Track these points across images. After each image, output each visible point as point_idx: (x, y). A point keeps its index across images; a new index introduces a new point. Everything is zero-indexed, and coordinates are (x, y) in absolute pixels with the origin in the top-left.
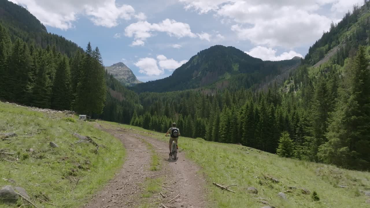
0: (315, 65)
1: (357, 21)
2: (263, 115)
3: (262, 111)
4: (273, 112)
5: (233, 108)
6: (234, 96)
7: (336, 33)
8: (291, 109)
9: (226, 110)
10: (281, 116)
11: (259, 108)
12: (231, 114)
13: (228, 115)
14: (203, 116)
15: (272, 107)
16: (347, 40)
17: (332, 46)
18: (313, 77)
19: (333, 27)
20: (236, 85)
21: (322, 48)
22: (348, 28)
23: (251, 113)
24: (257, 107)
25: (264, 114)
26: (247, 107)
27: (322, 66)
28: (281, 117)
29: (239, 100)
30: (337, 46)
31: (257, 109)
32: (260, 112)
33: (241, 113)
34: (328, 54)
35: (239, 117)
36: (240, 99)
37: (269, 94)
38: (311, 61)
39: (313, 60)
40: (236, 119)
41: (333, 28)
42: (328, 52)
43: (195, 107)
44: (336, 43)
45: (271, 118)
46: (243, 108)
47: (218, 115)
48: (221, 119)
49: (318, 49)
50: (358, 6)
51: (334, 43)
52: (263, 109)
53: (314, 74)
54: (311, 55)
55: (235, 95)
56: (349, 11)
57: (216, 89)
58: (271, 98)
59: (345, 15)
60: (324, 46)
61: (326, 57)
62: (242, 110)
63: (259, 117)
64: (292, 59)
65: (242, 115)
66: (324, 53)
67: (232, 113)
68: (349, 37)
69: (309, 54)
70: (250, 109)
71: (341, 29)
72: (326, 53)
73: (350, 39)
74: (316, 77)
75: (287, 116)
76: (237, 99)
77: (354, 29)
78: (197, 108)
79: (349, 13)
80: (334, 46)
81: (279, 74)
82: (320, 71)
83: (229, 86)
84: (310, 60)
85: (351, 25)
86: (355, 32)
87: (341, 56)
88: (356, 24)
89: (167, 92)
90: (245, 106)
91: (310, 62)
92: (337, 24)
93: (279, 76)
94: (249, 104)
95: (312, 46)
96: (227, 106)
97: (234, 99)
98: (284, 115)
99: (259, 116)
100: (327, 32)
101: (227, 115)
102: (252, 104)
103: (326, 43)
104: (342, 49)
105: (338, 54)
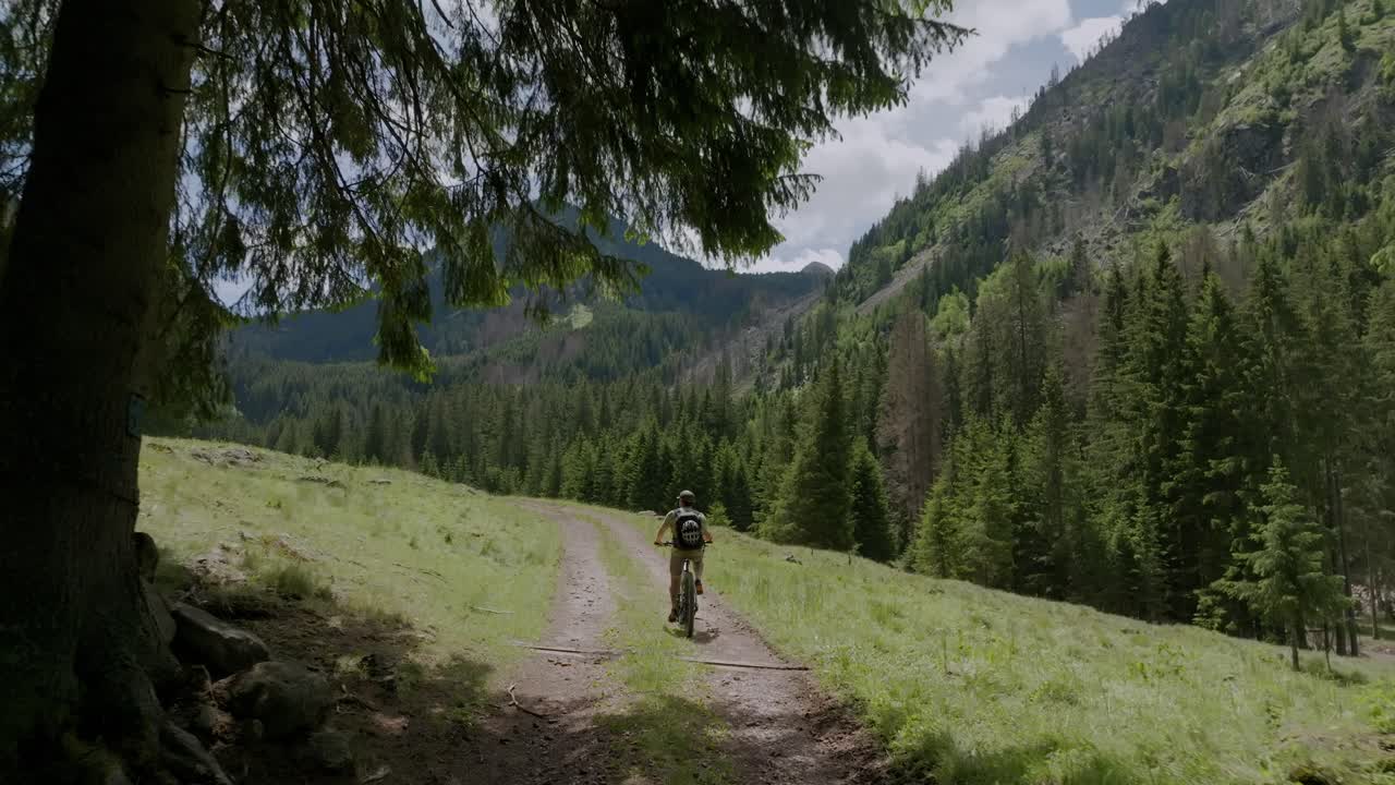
0: (863, 304)
1: (987, 177)
2: (683, 463)
3: (679, 453)
4: (707, 457)
5: (603, 442)
6: (605, 399)
7: (930, 206)
8: (756, 451)
9: (581, 446)
10: (727, 468)
11: (673, 446)
12: (594, 457)
13: (588, 460)
14: (504, 461)
15: (706, 446)
16: (955, 234)
17: (914, 246)
18: (853, 343)
19: (924, 185)
20: (611, 353)
21: (887, 249)
22: (964, 194)
23: (651, 458)
24: (669, 441)
25: (683, 460)
26: (643, 440)
27: (880, 313)
28: (727, 470)
29: (618, 412)
30: (929, 247)
31: (666, 447)
32: (676, 456)
33: (626, 456)
34: (902, 272)
35: (618, 468)
36: (622, 409)
37: (706, 403)
38: (854, 289)
39: (858, 289)
40: (610, 473)
41: (922, 188)
42: (904, 265)
43: (475, 430)
44: (928, 238)
45: (700, 473)
46: (631, 443)
47: (557, 461)
48: (567, 471)
49: (875, 252)
50: (992, 129)
51: (921, 238)
52: (684, 448)
53: (855, 335)
54: (855, 271)
55: (609, 398)
56: (967, 141)
57: (539, 364)
58: (710, 415)
59: (958, 153)
60: (893, 245)
61: (896, 279)
62: (628, 449)
63: (670, 469)
64: (802, 273)
65: (628, 462)
66: (892, 267)
67: (601, 457)
68: (960, 226)
69: (849, 265)
70: (650, 446)
71: (945, 196)
72: (898, 267)
73: (965, 234)
74: (861, 345)
75: (742, 469)
76: (613, 407)
77: (979, 198)
78: (484, 432)
79: (968, 147)
80: (923, 247)
81: (757, 324)
82: (873, 327)
83: (585, 354)
84: (850, 286)
85: (972, 187)
86: (978, 214)
87: (932, 288)
88: (984, 185)
89: (344, 364)
90: (636, 436)
91: (849, 292)
92: (935, 176)
93: (753, 329)
94: (647, 433)
95: (859, 239)
96: (586, 435)
97: (604, 410)
98: (736, 466)
99: (671, 466)
100: (906, 199)
101: (584, 460)
102: (655, 432)
103: (901, 237)
104: (937, 263)
105: (925, 278)
